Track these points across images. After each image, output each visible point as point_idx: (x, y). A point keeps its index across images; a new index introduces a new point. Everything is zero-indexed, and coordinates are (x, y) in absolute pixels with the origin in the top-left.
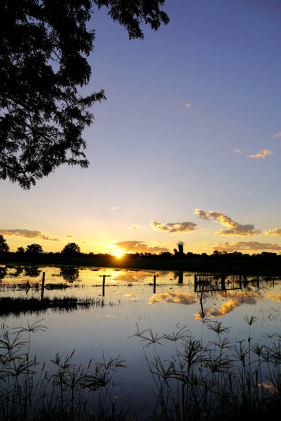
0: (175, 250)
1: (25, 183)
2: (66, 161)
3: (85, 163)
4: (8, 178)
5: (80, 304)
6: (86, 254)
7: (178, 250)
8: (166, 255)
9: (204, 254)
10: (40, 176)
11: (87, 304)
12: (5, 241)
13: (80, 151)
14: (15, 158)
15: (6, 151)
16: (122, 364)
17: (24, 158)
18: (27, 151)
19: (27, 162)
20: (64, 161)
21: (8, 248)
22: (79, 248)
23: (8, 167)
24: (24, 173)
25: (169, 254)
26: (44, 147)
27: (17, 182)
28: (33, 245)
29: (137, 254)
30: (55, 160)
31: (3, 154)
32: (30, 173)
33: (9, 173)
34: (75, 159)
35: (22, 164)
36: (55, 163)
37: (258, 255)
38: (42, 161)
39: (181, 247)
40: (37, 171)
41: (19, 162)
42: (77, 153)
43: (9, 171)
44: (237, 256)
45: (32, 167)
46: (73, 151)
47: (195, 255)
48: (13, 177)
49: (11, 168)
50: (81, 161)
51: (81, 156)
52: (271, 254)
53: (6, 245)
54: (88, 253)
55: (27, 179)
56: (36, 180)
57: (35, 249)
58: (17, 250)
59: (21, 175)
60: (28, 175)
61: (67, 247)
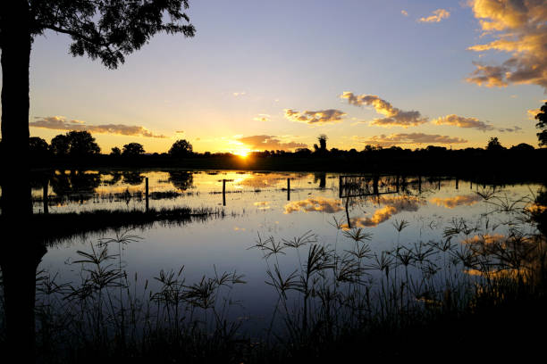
0: (316, 146)
1: (110, 60)
2: (164, 27)
3: (189, 31)
4: (86, 53)
5: (194, 215)
6: (201, 155)
7: (319, 146)
8: (304, 153)
9: (353, 150)
10: (130, 49)
11: (203, 215)
12: (94, 139)
13: (181, 12)
14: (92, 24)
15: (79, 15)
16: (241, 279)
17: (104, 24)
18: (108, 14)
19: (110, 31)
20: (160, 27)
21: (98, 149)
22: (191, 147)
23: (84, 37)
24: (107, 45)
25: (308, 150)
26: (130, 7)
27: (99, 59)
28: (131, 145)
29: (267, 152)
30: (147, 27)
31: (75, 18)
32: (116, 46)
33: (87, 46)
34: (175, 24)
35: (103, 33)
36: (148, 30)
37: (423, 150)
38: (131, 28)
39: (323, 141)
40: (124, 43)
41: (98, 31)
42: (178, 16)
43: (86, 44)
44: (396, 152)
45: (117, 37)
46: (171, 12)
47: (341, 151)
48: (94, 52)
49: (88, 39)
50: (184, 27)
51: (183, 19)
52: (439, 148)
53: (96, 145)
54: (203, 153)
55: (112, 54)
56: (124, 56)
57: (134, 149)
58: (111, 151)
59: (103, 48)
60: (114, 48)
61: (175, 145)
